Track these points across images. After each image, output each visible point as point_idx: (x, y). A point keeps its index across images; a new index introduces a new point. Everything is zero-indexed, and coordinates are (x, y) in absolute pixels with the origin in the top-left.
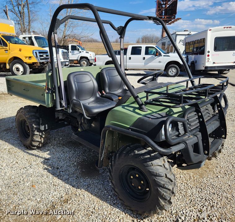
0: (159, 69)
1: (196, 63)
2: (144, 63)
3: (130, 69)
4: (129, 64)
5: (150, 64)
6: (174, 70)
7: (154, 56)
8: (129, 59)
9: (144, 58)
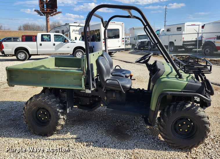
0: (68, 53)
1: (94, 48)
2: (55, 49)
3: (42, 54)
4: (40, 49)
5: (60, 49)
6: (80, 54)
7: (63, 43)
8: (40, 45)
9: (54, 45)
